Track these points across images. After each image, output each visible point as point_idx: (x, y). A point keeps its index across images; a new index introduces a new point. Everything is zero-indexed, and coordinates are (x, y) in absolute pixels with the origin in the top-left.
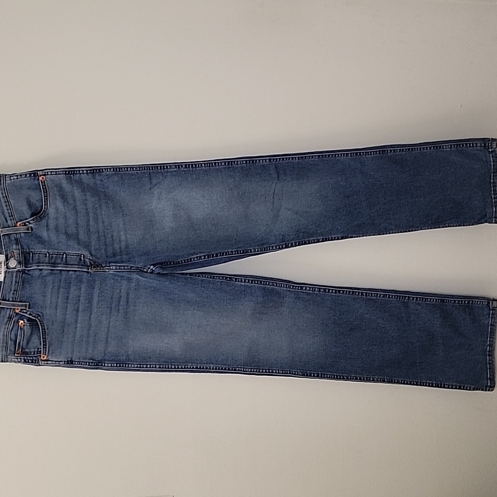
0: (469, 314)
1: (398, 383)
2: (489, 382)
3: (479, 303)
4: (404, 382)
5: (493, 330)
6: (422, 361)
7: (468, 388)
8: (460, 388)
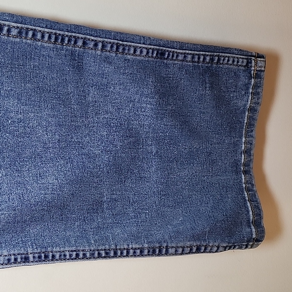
0: (212, 87)
1: (63, 258)
2: (254, 230)
3: (230, 62)
4: (77, 255)
5: (254, 119)
6: (114, 197)
7: (215, 249)
8: (198, 251)
